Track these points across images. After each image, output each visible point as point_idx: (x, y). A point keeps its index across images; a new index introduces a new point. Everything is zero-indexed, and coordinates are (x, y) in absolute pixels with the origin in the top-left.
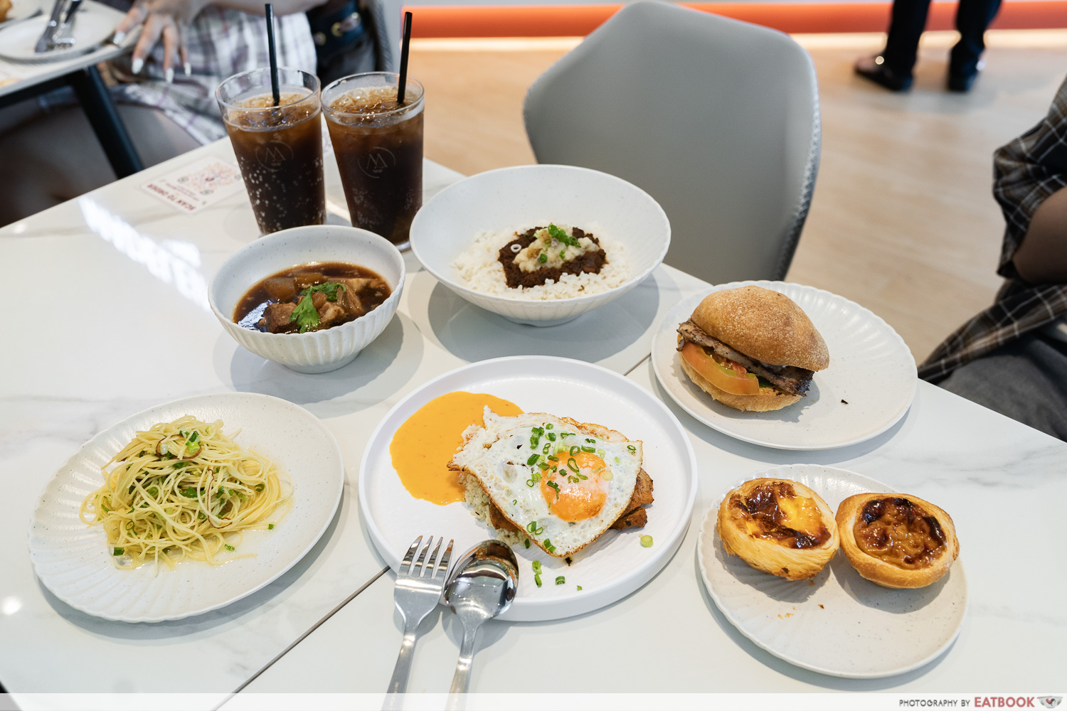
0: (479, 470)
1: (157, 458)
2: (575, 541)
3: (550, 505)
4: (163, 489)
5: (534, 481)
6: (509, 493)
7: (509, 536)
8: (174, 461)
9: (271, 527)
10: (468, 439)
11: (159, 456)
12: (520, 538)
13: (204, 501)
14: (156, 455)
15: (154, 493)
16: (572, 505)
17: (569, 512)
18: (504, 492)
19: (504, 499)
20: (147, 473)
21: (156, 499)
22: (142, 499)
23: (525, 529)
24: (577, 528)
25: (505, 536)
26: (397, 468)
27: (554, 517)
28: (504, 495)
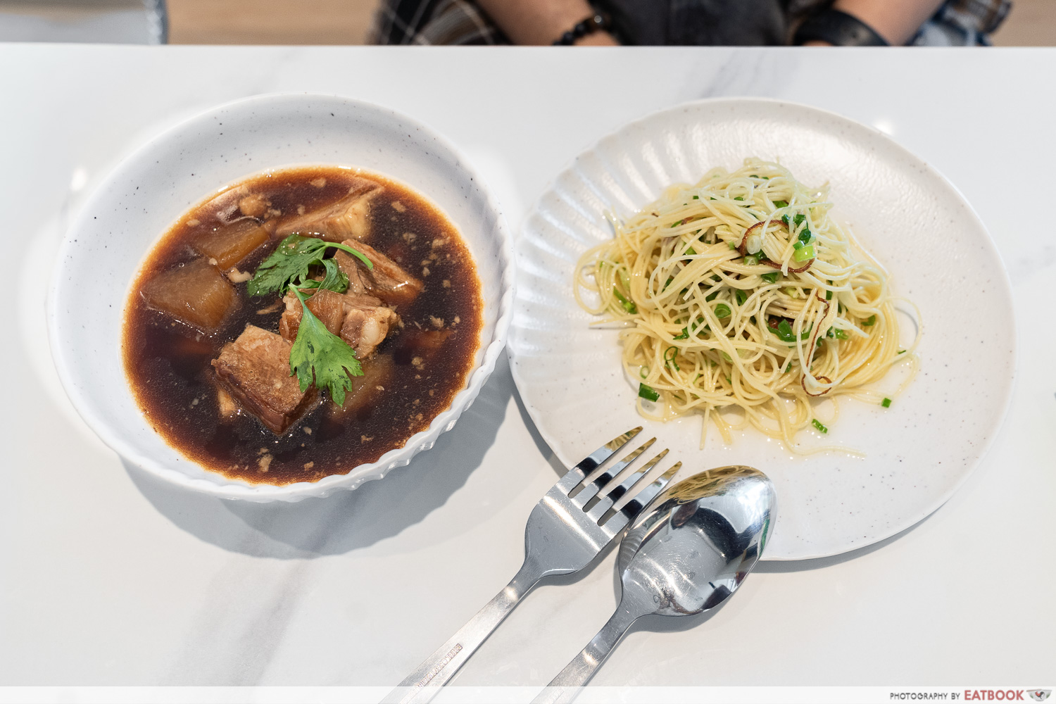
1: (737, 255)
4: (739, 313)
8: (766, 269)
9: (886, 403)
11: (742, 252)
13: (804, 346)
14: (738, 250)
15: (723, 316)
20: (717, 279)
21: (726, 326)
22: (701, 319)
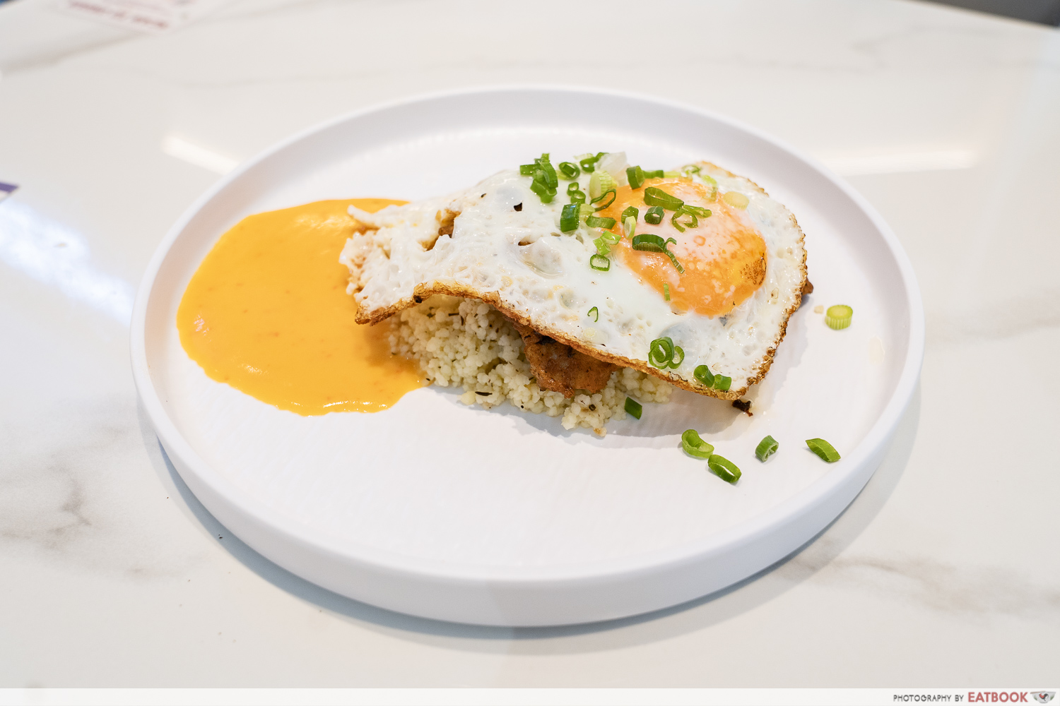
0: (468, 277)
2: (747, 351)
3: (668, 293)
5: (602, 258)
6: (567, 300)
7: (592, 407)
10: (359, 266)
12: (613, 403)
16: (716, 273)
17: (718, 290)
18: (556, 301)
19: (564, 317)
23: (649, 365)
24: (739, 324)
25: (584, 410)
26: (226, 379)
27: (688, 317)
28: (561, 310)
